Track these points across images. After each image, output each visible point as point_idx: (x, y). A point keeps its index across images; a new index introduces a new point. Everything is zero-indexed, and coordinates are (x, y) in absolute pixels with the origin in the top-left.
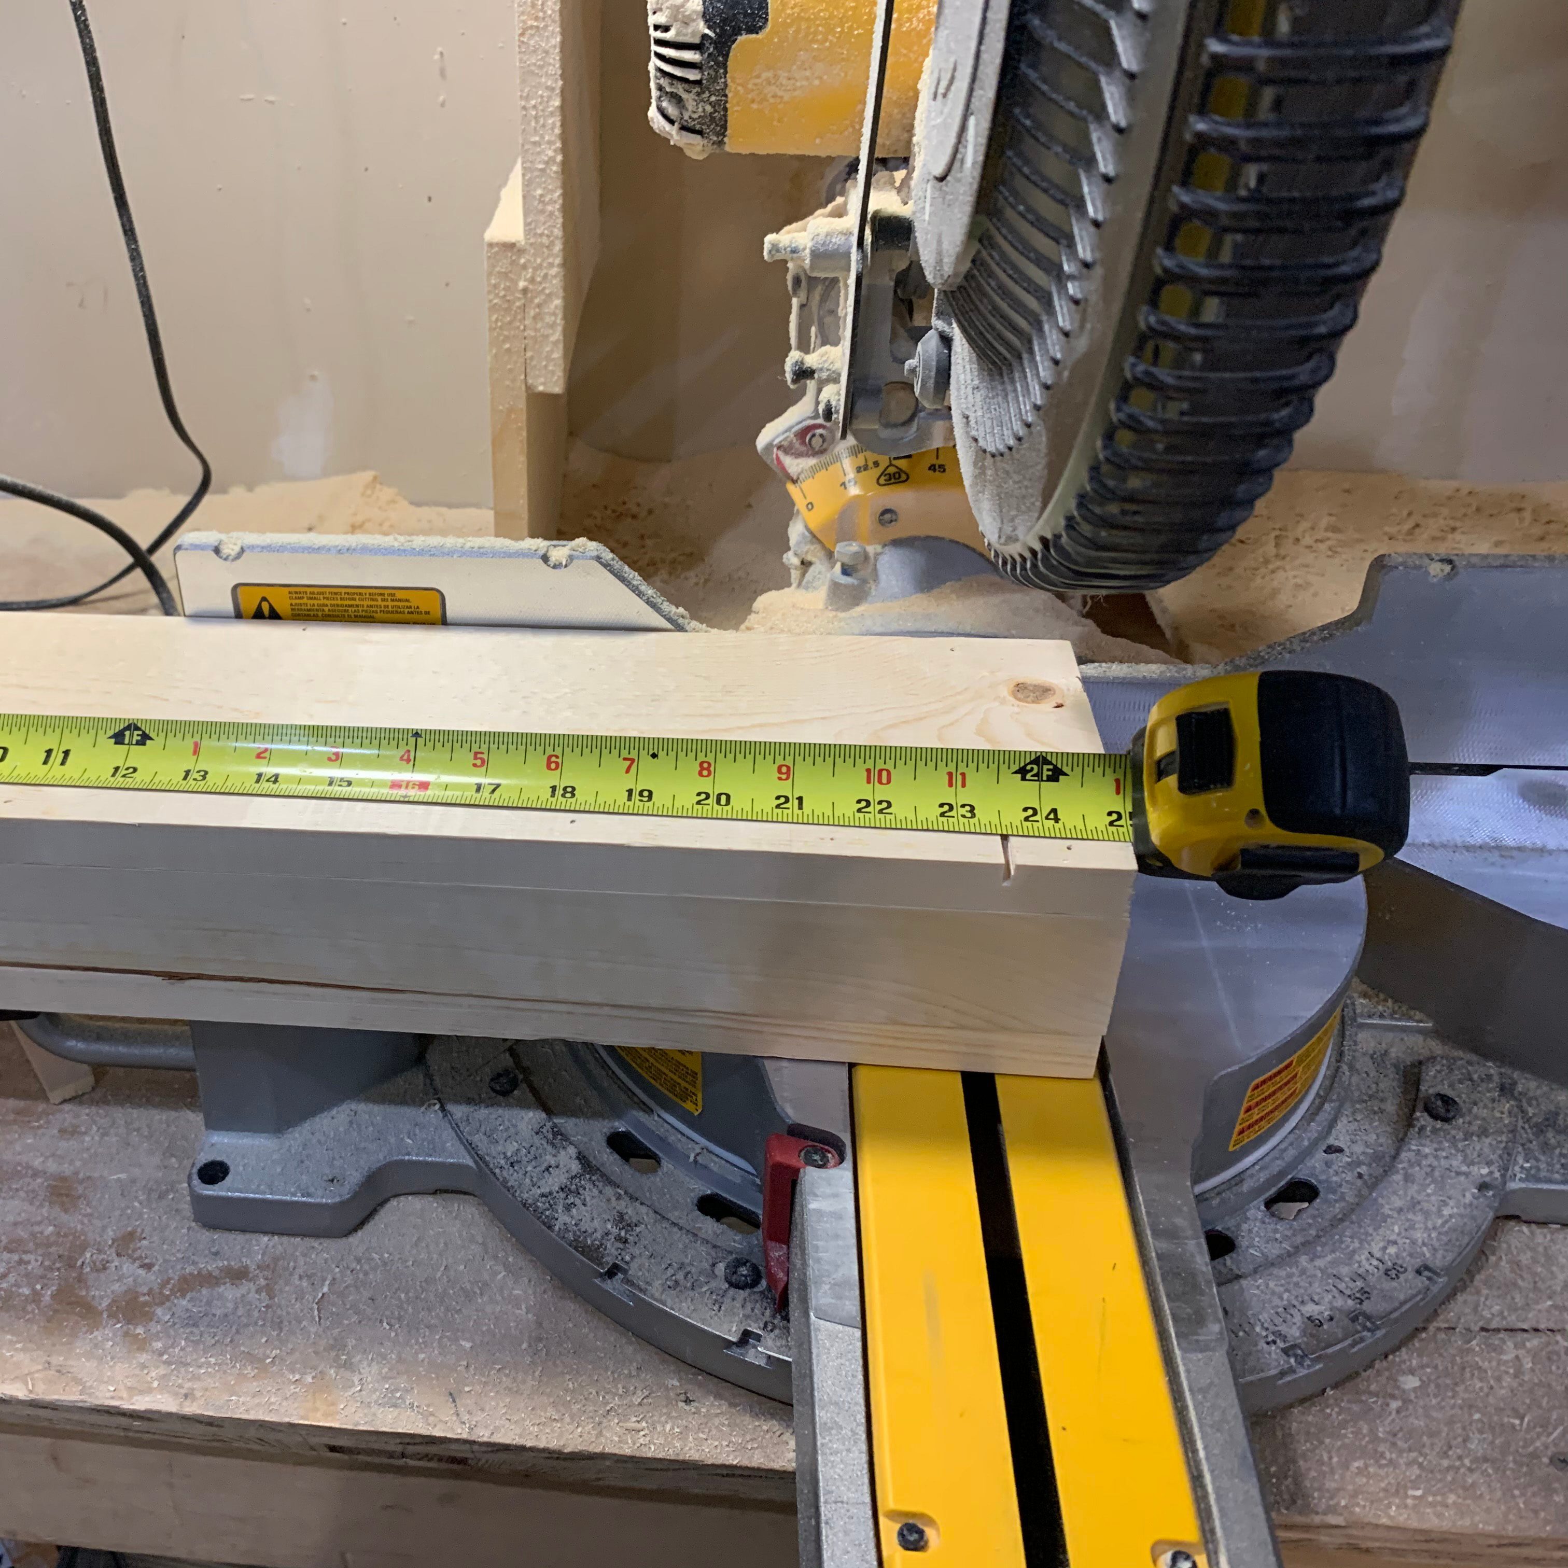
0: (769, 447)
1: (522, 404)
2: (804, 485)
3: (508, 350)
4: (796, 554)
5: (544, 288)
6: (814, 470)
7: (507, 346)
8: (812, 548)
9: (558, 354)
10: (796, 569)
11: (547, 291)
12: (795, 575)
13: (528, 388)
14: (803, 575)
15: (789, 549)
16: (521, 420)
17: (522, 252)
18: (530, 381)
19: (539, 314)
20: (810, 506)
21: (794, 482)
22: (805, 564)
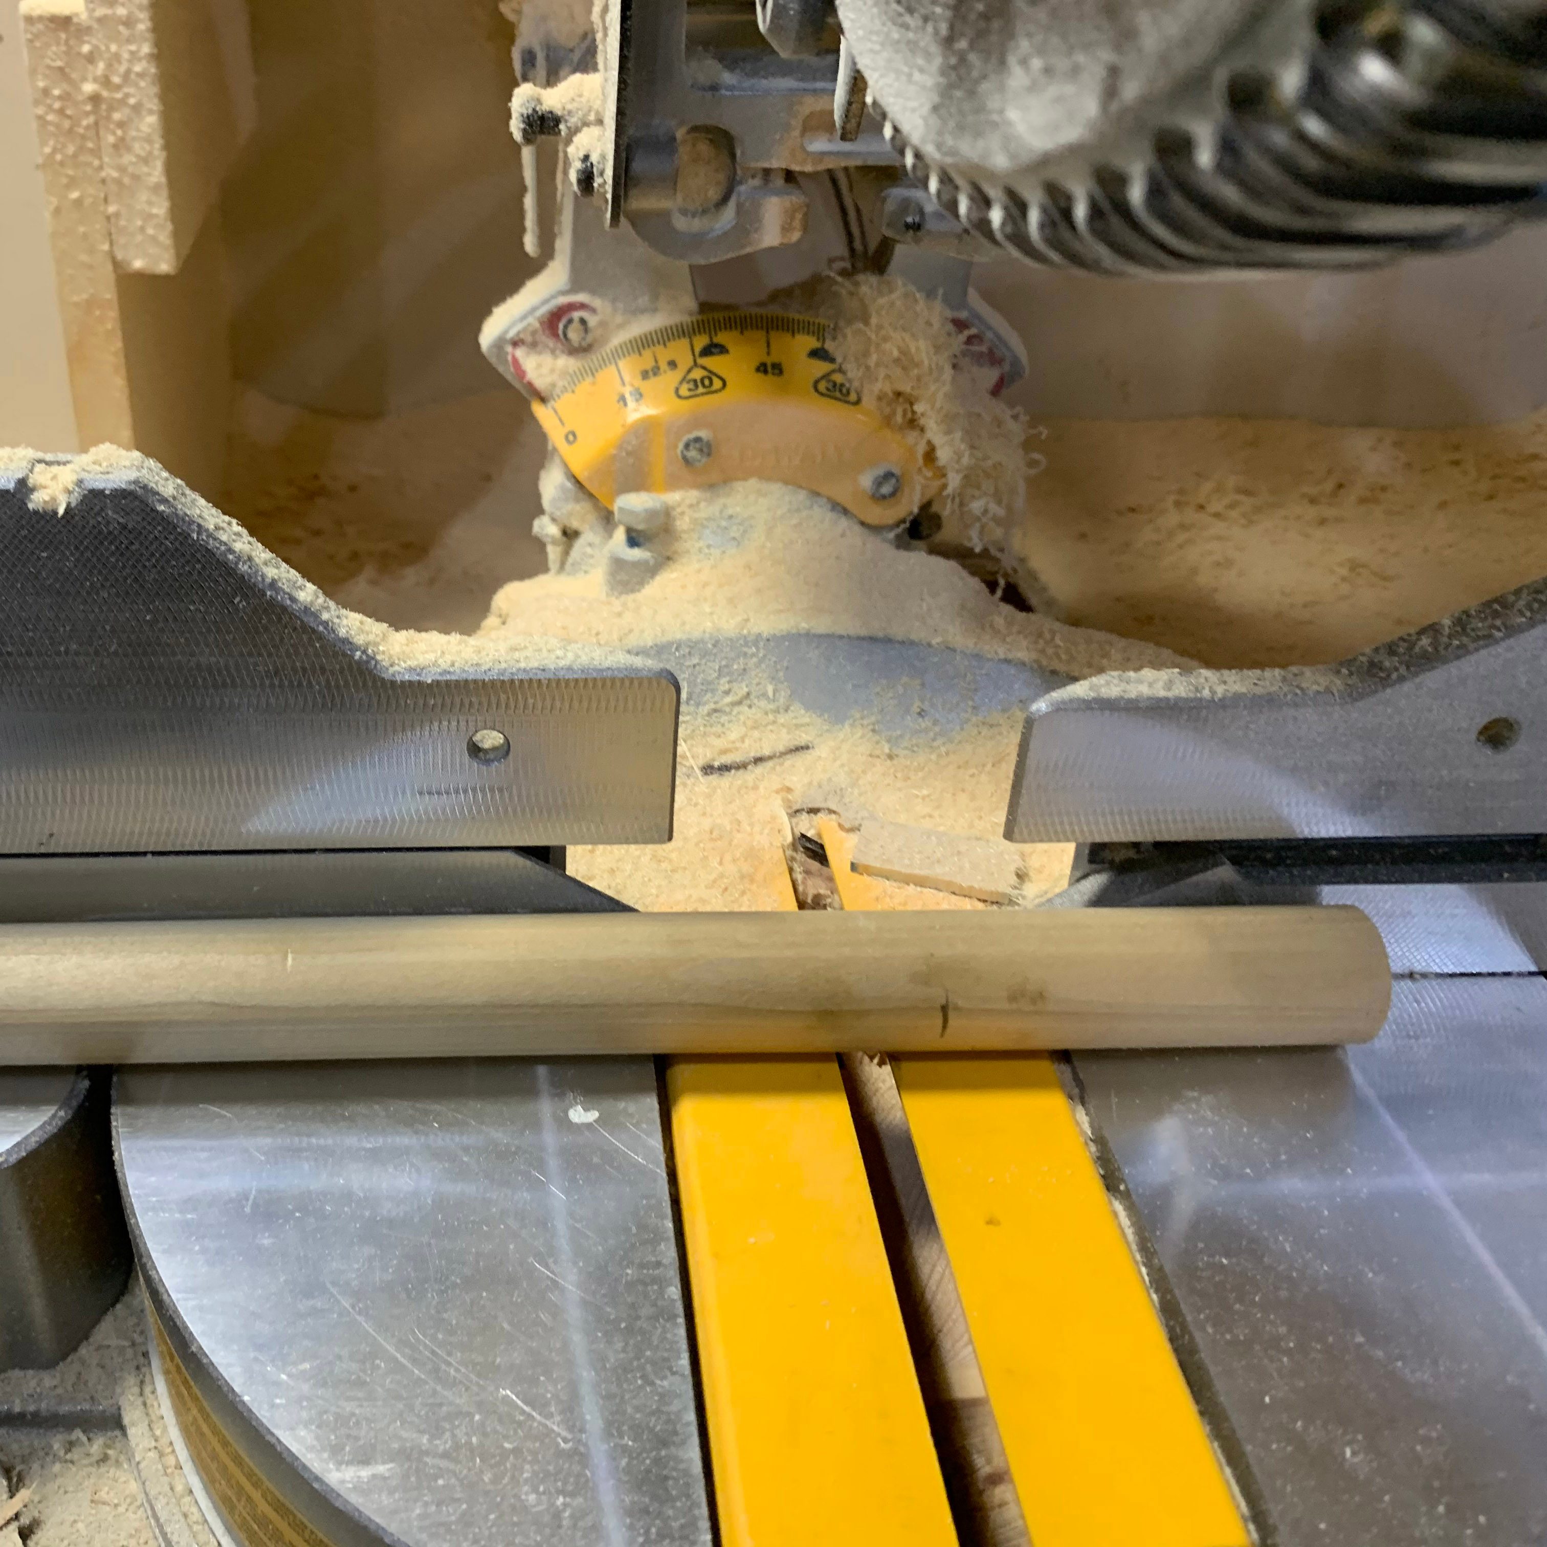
0: (499, 344)
1: (109, 294)
2: (559, 404)
3: (78, 202)
4: (554, 520)
5: (127, 95)
6: (575, 379)
7: (75, 195)
8: (578, 507)
9: (161, 208)
10: (554, 542)
11: (132, 101)
12: (553, 553)
13: (117, 265)
14: (566, 553)
15: (540, 511)
16: (110, 319)
17: (83, 32)
18: (119, 256)
19: (122, 139)
20: (571, 438)
21: (543, 400)
22: (569, 535)
